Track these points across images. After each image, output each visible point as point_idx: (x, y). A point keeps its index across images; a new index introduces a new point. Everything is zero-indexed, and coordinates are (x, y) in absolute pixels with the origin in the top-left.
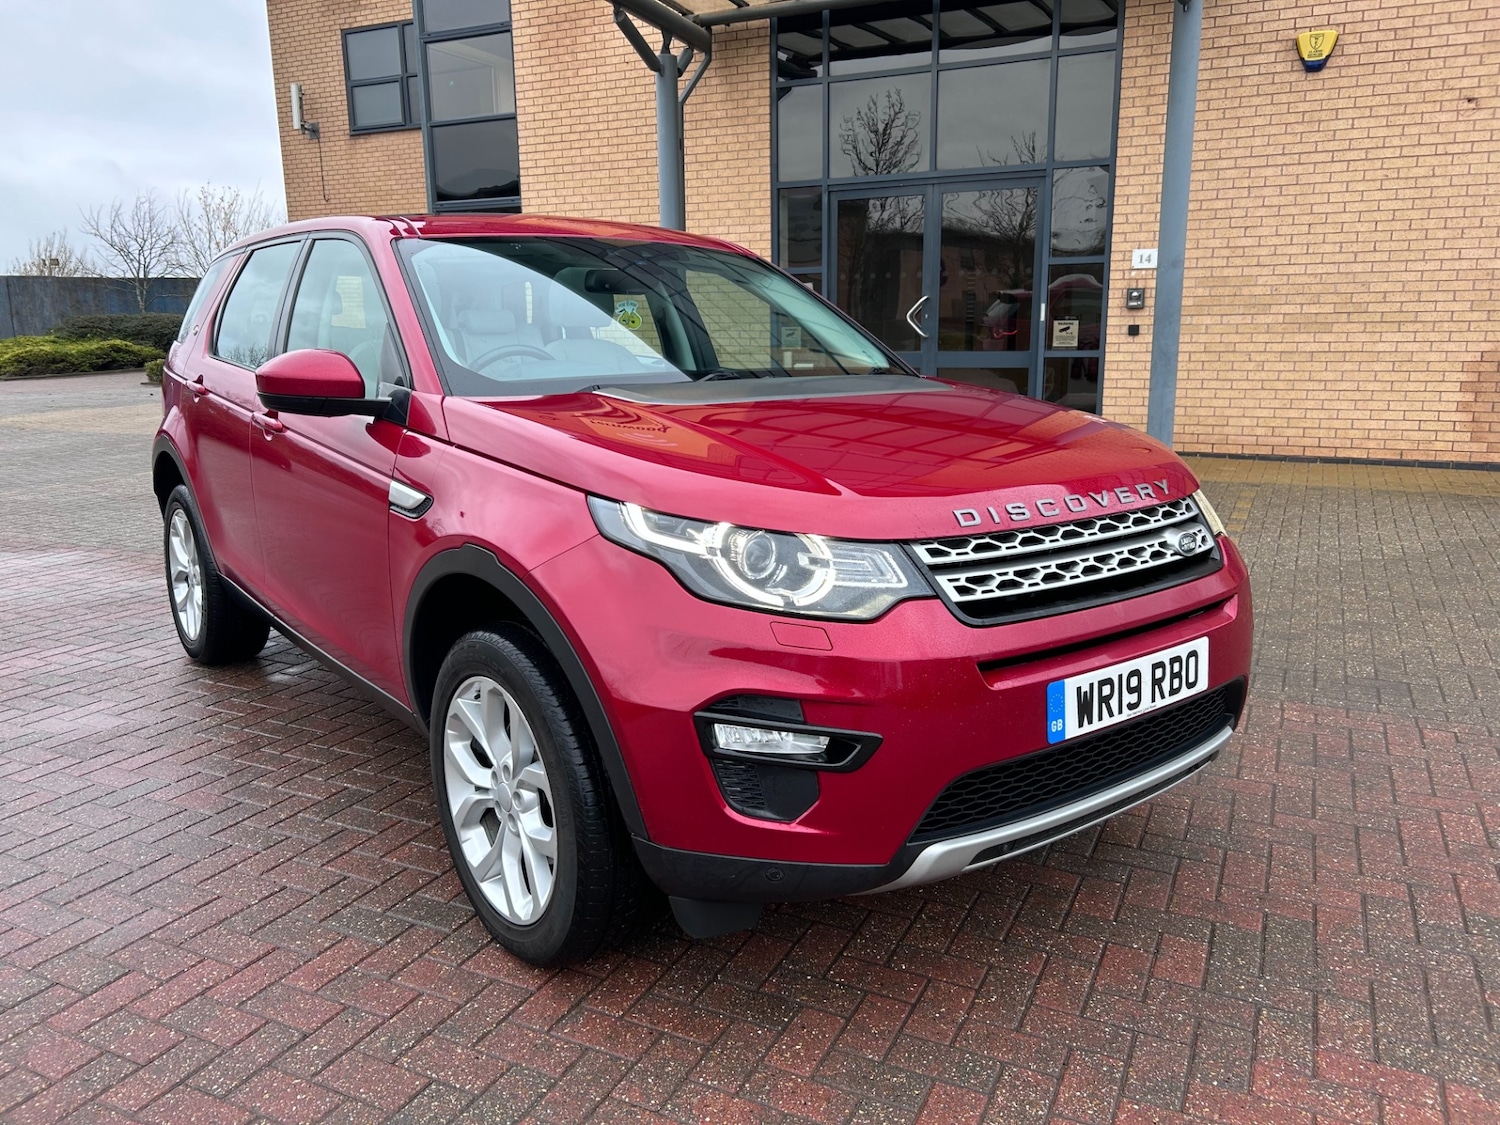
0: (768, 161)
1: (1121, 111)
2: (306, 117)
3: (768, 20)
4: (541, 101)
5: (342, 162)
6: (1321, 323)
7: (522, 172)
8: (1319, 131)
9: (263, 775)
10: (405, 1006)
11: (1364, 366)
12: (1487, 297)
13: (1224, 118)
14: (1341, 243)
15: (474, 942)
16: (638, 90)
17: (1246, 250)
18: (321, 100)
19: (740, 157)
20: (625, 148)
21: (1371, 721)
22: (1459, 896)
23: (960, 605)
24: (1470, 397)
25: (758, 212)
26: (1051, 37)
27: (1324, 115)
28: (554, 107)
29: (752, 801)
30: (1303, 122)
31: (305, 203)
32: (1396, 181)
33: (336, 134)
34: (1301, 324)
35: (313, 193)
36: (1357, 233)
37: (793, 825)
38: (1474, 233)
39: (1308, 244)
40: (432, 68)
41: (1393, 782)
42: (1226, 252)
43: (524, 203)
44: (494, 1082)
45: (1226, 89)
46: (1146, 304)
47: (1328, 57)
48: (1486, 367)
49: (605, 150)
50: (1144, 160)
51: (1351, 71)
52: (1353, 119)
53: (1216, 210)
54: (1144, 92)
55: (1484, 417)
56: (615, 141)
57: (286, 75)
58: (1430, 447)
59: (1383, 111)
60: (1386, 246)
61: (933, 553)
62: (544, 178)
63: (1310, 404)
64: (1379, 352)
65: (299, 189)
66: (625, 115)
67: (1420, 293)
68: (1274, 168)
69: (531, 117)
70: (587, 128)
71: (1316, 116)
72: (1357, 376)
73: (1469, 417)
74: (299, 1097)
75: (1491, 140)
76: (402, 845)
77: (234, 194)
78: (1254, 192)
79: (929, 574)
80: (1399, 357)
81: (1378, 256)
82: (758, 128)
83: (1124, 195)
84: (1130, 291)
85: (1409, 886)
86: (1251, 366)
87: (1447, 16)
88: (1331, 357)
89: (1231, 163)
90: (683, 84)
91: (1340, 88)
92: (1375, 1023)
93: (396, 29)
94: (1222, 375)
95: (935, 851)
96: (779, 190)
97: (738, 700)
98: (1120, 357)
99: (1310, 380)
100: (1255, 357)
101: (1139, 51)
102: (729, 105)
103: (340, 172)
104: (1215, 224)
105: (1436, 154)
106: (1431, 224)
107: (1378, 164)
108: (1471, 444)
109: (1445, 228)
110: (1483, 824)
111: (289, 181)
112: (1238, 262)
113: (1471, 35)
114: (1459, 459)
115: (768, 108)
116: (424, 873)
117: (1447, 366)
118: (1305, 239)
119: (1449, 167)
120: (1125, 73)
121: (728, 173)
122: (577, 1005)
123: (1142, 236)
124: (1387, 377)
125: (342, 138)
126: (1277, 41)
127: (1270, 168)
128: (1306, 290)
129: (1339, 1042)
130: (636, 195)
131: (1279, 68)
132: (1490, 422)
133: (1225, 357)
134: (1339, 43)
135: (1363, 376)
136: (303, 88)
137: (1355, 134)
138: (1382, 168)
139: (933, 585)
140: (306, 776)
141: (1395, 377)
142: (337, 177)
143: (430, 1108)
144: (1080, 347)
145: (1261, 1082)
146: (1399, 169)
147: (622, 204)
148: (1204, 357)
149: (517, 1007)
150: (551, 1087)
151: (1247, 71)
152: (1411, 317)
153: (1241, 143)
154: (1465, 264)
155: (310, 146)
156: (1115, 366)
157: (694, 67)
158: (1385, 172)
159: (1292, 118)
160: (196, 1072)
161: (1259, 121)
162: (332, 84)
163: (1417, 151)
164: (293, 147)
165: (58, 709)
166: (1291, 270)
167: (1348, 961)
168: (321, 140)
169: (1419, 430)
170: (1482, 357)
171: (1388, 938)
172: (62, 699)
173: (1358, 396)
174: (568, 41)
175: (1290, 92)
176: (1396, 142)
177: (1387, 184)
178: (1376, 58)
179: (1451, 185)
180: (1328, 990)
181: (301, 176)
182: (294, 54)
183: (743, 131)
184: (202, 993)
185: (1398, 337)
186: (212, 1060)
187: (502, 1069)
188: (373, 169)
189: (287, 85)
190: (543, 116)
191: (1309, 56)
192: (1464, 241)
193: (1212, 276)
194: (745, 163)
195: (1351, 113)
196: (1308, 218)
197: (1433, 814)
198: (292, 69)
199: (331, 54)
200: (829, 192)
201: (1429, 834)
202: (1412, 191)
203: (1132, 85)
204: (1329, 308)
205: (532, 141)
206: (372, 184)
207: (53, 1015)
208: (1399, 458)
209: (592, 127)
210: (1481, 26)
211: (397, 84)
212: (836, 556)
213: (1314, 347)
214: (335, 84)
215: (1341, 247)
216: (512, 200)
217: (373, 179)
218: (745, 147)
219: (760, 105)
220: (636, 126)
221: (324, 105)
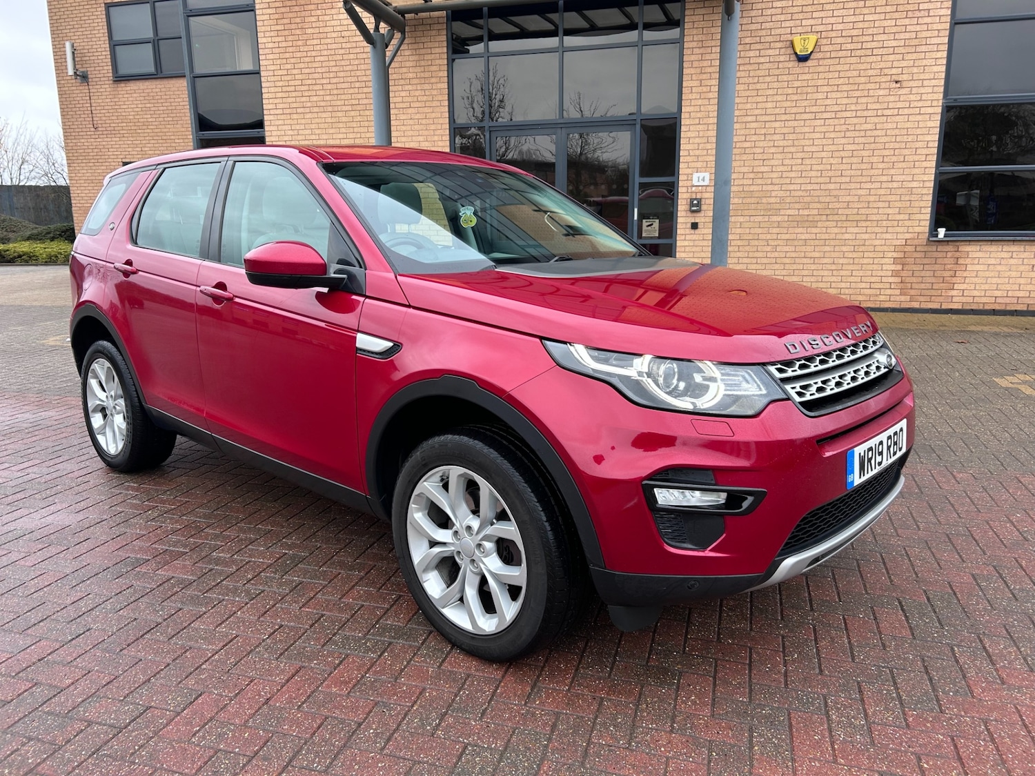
0: (446, 109)
1: (684, 83)
2: (77, 66)
3: (445, 12)
5: (107, 100)
6: (811, 221)
7: (265, 112)
8: (806, 100)
9: (216, 548)
10: (418, 698)
11: (837, 249)
12: (909, 205)
13: (748, 90)
14: (822, 171)
15: (441, 650)
16: (352, 56)
17: (764, 174)
18: (89, 54)
19: (427, 105)
20: (343, 97)
21: (921, 469)
22: (1024, 571)
23: (801, 403)
24: (899, 267)
25: (440, 144)
26: (637, 31)
27: (809, 90)
28: (289, 66)
29: (679, 538)
30: (797, 93)
31: (77, 130)
32: (853, 132)
33: (102, 79)
34: (799, 222)
35: (84, 123)
36: (831, 164)
37: (706, 552)
38: (900, 165)
39: (801, 171)
40: (193, 33)
41: (953, 505)
42: (752, 176)
43: (267, 134)
44: (509, 741)
45: (749, 71)
46: (702, 209)
47: (812, 52)
48: (908, 249)
49: (328, 98)
50: (699, 115)
51: (826, 62)
52: (827, 92)
53: (745, 148)
54: (698, 70)
55: (908, 280)
56: (335, 92)
57: (60, 35)
58: (877, 298)
59: (845, 87)
60: (848, 173)
61: (780, 370)
62: (282, 117)
63: (805, 273)
64: (846, 240)
65: (73, 120)
66: (342, 74)
67: (869, 202)
68: (780, 123)
69: (271, 73)
70: (314, 82)
71: (805, 90)
72: (833, 255)
73: (898, 280)
74: (380, 765)
75: (909, 107)
76: (350, 589)
78: (768, 137)
79: (781, 384)
80: (858, 242)
81: (844, 179)
82: (439, 86)
83: (687, 138)
84: (692, 200)
85: (995, 567)
86: (769, 248)
87: (883, 29)
88: (817, 242)
89: (753, 118)
90: (389, 53)
91: (818, 72)
92: (1019, 649)
93: (148, 5)
94: (751, 255)
95: (789, 562)
96: (454, 128)
97: (669, 472)
98: (686, 243)
99: (805, 257)
100: (771, 243)
101: (694, 44)
102: (418, 69)
103: (106, 108)
104: (744, 157)
105: (877, 116)
106: (875, 159)
107: (842, 121)
108: (901, 297)
109: (883, 162)
110: (1015, 527)
111: (64, 113)
112: (759, 181)
113: (897, 41)
114: (893, 306)
115: (446, 72)
116: (377, 607)
117: (885, 248)
118: (800, 168)
119: (885, 124)
120: (685, 58)
121: (418, 116)
122: (535, 684)
123: (699, 165)
124: (850, 255)
125: (107, 82)
126: (780, 41)
127: (778, 123)
128: (801, 200)
129: (1006, 662)
130: (351, 130)
131: (782, 58)
132: (911, 283)
133: (753, 243)
134: (818, 44)
135: (836, 255)
136: (75, 45)
137: (828, 102)
138: (845, 124)
139: (785, 391)
140: (250, 547)
141: (855, 255)
142: (104, 111)
143: (476, 762)
144: (659, 238)
145: (977, 691)
146: (855, 124)
149: (496, 690)
150: (549, 740)
151: (762, 60)
152: (864, 218)
153: (760, 106)
154: (895, 185)
155: (81, 88)
156: (683, 249)
157: (395, 42)
158: (847, 126)
159: (790, 91)
160: (294, 757)
161: (770, 92)
162: (97, 43)
163: (866, 113)
164: (67, 88)
165: (23, 512)
166: (792, 187)
167: (984, 614)
168: (89, 84)
169: (870, 288)
170: (906, 242)
171: (998, 598)
172: (24, 503)
173: (834, 267)
174: (298, 20)
175: (789, 74)
176: (853, 107)
177: (848, 134)
178: (840, 54)
179: (886, 135)
180: (984, 632)
181: (74, 109)
182: (67, 20)
183: (428, 88)
185: (856, 230)
186: (302, 748)
187: (509, 732)
188: (132, 106)
189: (62, 42)
190: (280, 73)
191: (800, 51)
192: (894, 170)
193: (743, 191)
194: (430, 110)
195: (825, 89)
196: (801, 154)
197: (985, 524)
198: (66, 31)
199: (97, 21)
200: (490, 131)
201: (989, 535)
202: (863, 138)
203: (690, 66)
204: (815, 212)
205: (272, 90)
206: (131, 117)
207: (161, 729)
209: (318, 82)
210: (902, 36)
211: (150, 45)
212: (723, 374)
213: (807, 236)
214: (100, 43)
215: (822, 173)
216: (258, 132)
217: (133, 113)
218: (430, 98)
219: (440, 70)
220: (351, 82)
221: (92, 58)
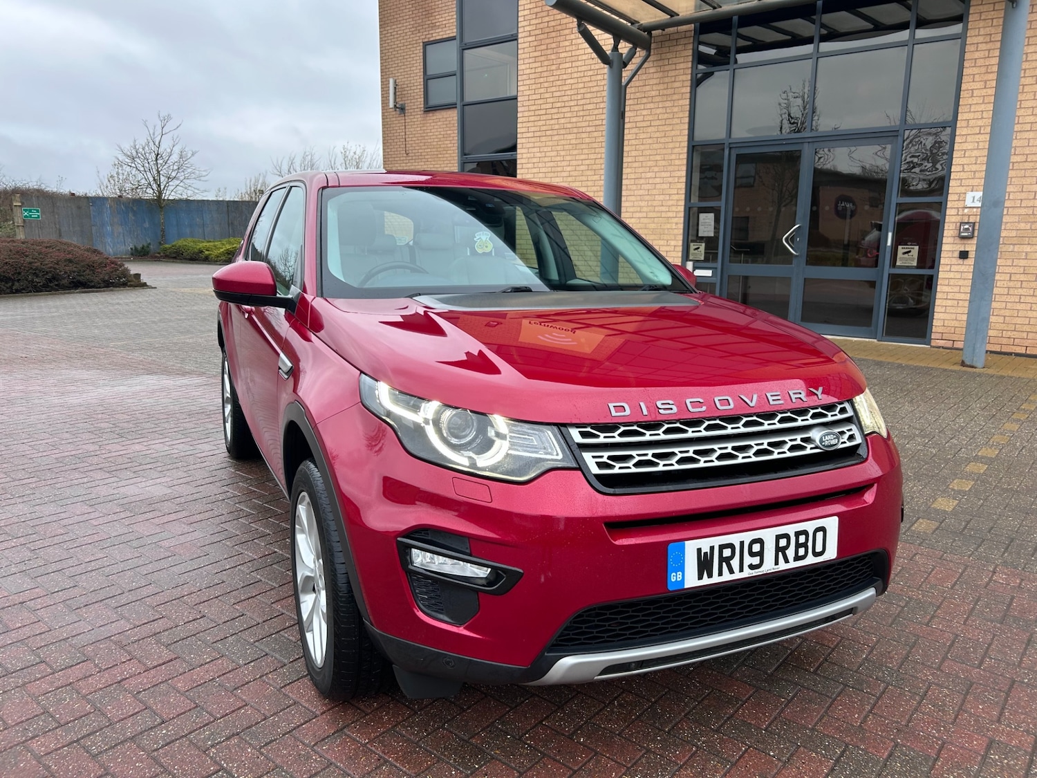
0: (686, 126)
1: (963, 85)
2: (397, 100)
3: (693, 25)
4: (534, 87)
5: (418, 129)
7: (519, 136)
9: (231, 537)
10: (233, 712)
16: (599, 77)
18: (408, 89)
19: (667, 123)
20: (588, 118)
23: (597, 476)
25: (677, 162)
26: (908, 31)
28: (542, 91)
29: (436, 607)
31: (393, 156)
33: (416, 110)
35: (399, 149)
37: (462, 628)
40: (466, 67)
43: (519, 156)
46: (976, 235)
49: (574, 120)
54: (983, 70)
56: (581, 113)
57: (387, 73)
61: (584, 435)
62: (533, 140)
65: (391, 147)
66: (589, 96)
69: (526, 98)
70: (563, 105)
74: (137, 765)
77: (362, 150)
79: (577, 451)
82: (681, 102)
83: (962, 150)
84: (963, 224)
90: (626, 74)
95: (568, 661)
96: (693, 146)
98: (951, 275)
101: (980, 39)
102: (661, 87)
103: (416, 135)
111: (385, 141)
115: (689, 88)
120: (967, 56)
121: (658, 135)
122: (341, 730)
123: (973, 182)
125: (419, 113)
130: (593, 151)
136: (397, 81)
139: (579, 460)
140: (256, 540)
142: (415, 139)
144: (918, 267)
147: (583, 157)
148: (1022, 277)
149: (302, 725)
155: (399, 119)
157: (637, 60)
160: (88, 735)
162: (414, 78)
164: (388, 120)
168: (406, 115)
174: (554, 45)
181: (393, 138)
182: (394, 59)
183: (670, 105)
184: (119, 682)
186: (101, 729)
188: (437, 133)
189: (388, 79)
190: (535, 97)
194: (670, 128)
198: (392, 69)
199: (416, 58)
200: (730, 148)
203: (973, 65)
205: (526, 114)
206: (435, 143)
207: (31, 682)
209: (567, 104)
212: (512, 432)
214: (417, 78)
216: (512, 155)
217: (436, 140)
218: (671, 116)
219: (683, 87)
220: (596, 103)
221: (409, 92)
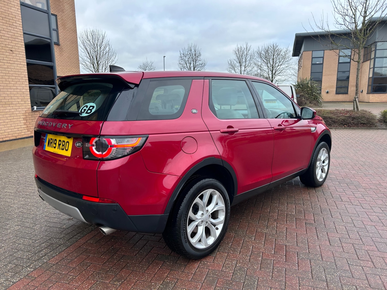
11: (4, 116)
24: (25, 121)
32: (1, 68)
38: (18, 83)
48: (27, 114)
55: (29, 126)
58: (21, 134)
64: (6, 112)
67: (11, 97)
75: (17, 61)
80: (11, 113)
87: (3, 29)
105: (7, 63)
106: (10, 80)
108: (27, 132)
109: (13, 81)
113: (8, 35)
117: (20, 115)
119: (11, 67)
141: (11, 118)
152: (11, 103)
154: (18, 90)
169: (18, 131)
170: (26, 112)
173: (4, 124)
179: (12, 71)
185: (9, 108)
192: (17, 85)
202: (5, 71)
208: (16, 138)
210: (10, 33)
